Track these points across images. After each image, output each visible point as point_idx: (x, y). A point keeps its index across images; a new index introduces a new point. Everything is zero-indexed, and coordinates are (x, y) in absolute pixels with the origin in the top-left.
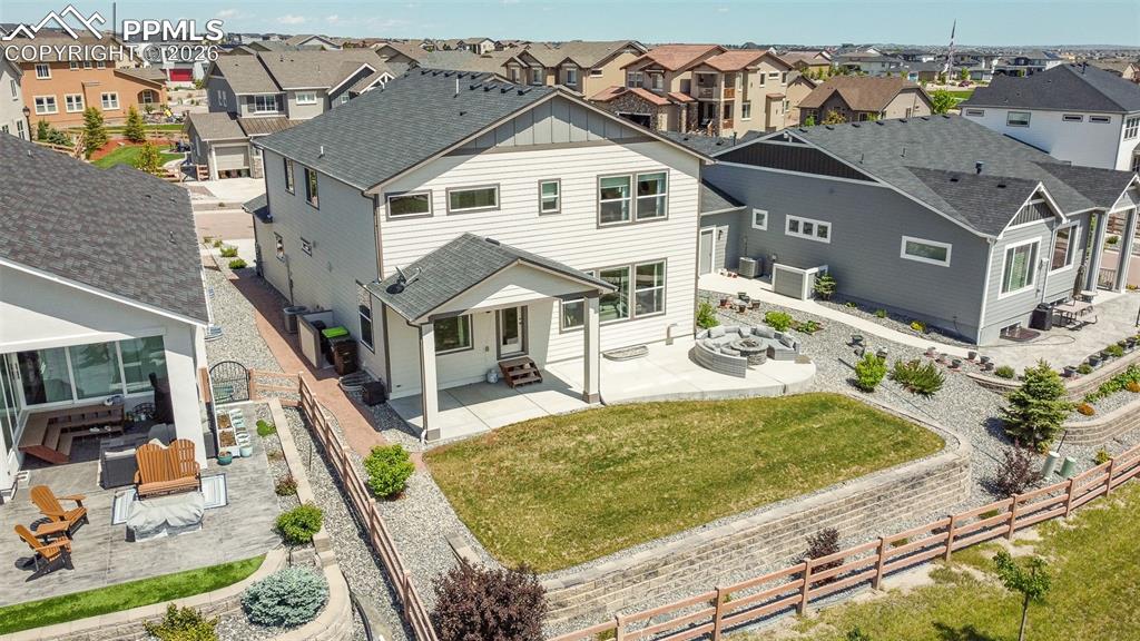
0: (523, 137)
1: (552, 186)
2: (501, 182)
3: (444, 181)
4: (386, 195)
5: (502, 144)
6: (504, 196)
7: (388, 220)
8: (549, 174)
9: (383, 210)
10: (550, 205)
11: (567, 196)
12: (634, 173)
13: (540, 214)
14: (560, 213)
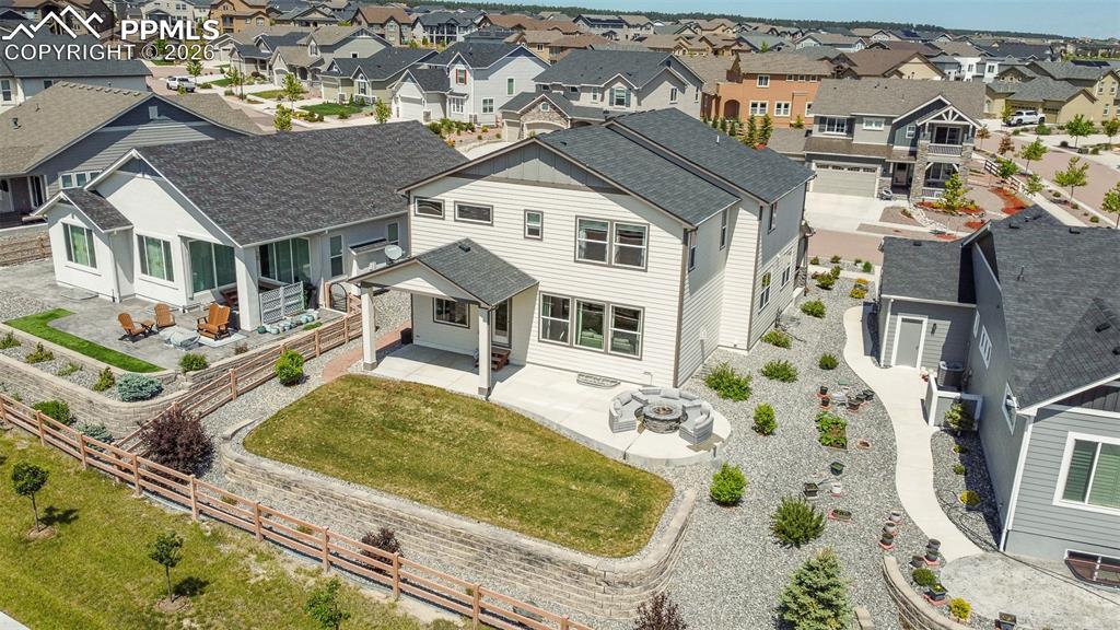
0: (512, 172)
1: (533, 216)
2: (495, 205)
3: (452, 195)
4: (415, 197)
5: (497, 175)
6: (496, 215)
7: (416, 215)
8: (534, 206)
9: (413, 208)
10: (534, 232)
11: (549, 226)
12: (612, 221)
13: (525, 237)
14: (541, 240)
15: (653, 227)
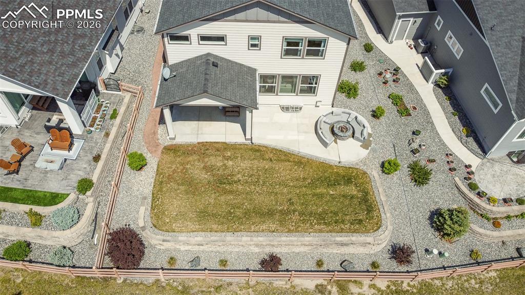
0: (239, 16)
1: (255, 38)
2: (227, 34)
3: (196, 31)
4: (167, 34)
6: (228, 39)
7: (169, 43)
8: (254, 33)
9: (166, 39)
10: (255, 46)
11: (265, 43)
12: (306, 38)
13: (249, 49)
14: (260, 50)
15: (331, 38)
